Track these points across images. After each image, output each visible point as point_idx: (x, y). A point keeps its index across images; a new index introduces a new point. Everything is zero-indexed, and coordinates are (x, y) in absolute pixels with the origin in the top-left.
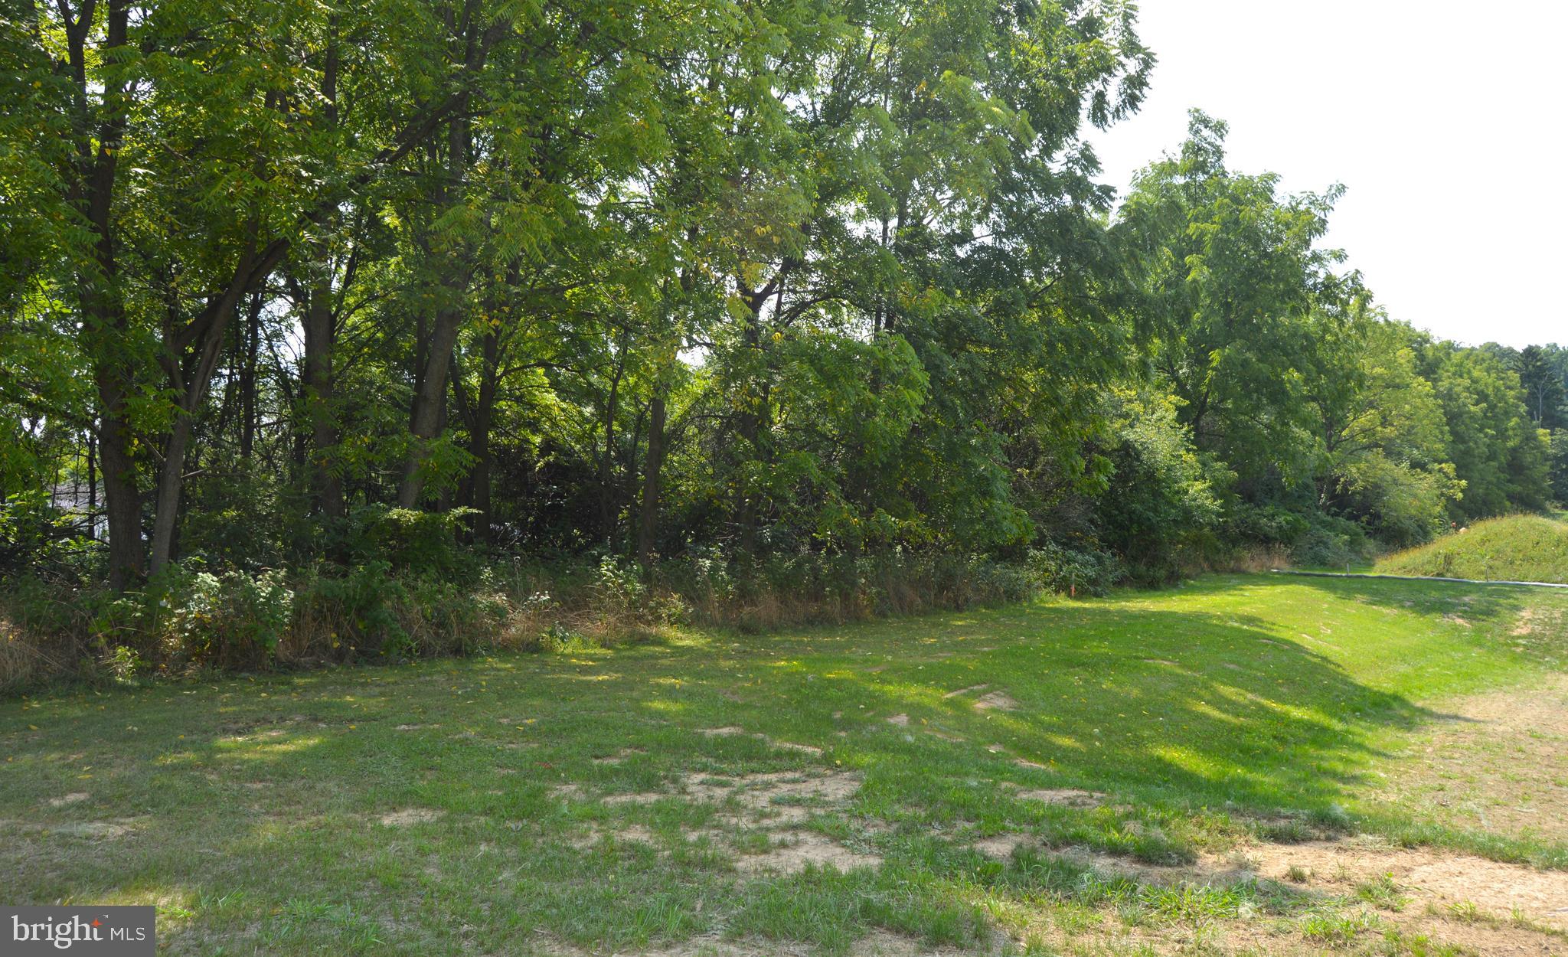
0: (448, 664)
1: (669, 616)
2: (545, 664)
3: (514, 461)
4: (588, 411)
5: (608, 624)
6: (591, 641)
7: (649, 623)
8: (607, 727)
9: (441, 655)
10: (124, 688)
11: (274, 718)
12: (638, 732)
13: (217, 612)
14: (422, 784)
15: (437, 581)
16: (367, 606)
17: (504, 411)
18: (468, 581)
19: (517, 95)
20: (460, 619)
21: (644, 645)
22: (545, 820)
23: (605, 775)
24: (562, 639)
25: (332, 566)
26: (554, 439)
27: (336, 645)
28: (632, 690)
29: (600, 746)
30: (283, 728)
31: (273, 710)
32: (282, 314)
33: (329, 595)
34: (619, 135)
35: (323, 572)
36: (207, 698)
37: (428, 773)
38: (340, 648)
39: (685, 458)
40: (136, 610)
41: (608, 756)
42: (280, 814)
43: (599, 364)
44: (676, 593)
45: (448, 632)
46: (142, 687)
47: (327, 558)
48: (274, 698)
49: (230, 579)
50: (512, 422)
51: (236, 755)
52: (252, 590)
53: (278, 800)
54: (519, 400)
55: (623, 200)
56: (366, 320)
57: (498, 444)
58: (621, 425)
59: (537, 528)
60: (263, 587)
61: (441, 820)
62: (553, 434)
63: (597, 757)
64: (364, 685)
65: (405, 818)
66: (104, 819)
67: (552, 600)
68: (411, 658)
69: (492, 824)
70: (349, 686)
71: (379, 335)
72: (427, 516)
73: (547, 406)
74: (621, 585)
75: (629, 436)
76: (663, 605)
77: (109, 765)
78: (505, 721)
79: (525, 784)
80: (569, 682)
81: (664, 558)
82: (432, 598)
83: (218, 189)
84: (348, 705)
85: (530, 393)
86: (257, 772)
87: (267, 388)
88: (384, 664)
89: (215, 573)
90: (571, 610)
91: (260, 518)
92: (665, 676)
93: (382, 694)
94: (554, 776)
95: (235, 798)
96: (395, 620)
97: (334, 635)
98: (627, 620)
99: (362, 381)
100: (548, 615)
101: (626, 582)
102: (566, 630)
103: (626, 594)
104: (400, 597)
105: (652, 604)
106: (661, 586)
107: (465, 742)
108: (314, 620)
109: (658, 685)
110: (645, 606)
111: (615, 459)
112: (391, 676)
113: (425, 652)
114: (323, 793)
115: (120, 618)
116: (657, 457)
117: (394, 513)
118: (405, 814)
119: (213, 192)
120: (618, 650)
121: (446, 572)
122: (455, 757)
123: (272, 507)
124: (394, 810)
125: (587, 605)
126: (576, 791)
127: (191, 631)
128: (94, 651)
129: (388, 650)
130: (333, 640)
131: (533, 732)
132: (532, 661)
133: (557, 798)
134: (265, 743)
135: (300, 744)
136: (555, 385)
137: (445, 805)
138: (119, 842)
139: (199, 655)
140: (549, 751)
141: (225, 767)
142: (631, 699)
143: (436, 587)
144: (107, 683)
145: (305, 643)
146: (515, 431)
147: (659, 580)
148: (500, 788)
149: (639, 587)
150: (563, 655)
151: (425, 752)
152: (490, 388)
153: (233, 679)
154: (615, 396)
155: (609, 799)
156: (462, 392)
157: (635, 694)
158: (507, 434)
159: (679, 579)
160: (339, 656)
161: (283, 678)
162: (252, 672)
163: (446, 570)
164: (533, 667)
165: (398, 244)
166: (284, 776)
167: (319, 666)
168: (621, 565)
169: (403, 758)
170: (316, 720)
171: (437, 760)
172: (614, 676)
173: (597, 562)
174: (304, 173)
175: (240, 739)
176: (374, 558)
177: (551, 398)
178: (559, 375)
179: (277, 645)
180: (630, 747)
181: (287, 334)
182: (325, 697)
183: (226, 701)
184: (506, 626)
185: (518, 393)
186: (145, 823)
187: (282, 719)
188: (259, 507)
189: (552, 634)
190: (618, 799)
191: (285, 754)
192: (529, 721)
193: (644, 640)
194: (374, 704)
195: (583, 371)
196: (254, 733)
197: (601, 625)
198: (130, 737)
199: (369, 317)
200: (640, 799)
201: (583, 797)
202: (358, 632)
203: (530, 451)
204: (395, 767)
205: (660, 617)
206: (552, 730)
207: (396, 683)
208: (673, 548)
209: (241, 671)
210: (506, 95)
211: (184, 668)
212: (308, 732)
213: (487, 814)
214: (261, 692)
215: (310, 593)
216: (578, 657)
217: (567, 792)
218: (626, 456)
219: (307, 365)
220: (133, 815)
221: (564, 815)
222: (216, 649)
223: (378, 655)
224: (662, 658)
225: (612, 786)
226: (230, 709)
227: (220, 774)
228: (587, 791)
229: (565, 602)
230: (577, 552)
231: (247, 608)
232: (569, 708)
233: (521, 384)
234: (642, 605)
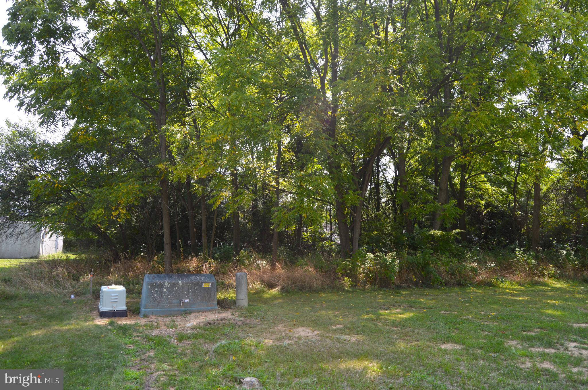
0: (457, 289)
1: (549, 274)
2: (495, 291)
3: (474, 211)
4: (504, 190)
5: (521, 276)
6: (514, 283)
7: (539, 277)
8: (527, 319)
9: (453, 285)
10: (347, 291)
11: (397, 305)
12: (541, 322)
13: (375, 267)
14: (454, 334)
15: (449, 258)
16: (425, 266)
17: (469, 192)
18: (461, 258)
19: (472, 70)
20: (460, 273)
21: (537, 286)
22: (506, 354)
23: (529, 339)
24: (502, 282)
25: (412, 252)
26: (490, 202)
27: (415, 280)
28: (536, 304)
29: (525, 327)
30: (400, 309)
31: (396, 302)
32: (386, 162)
33: (411, 262)
34: (517, 78)
35: (408, 254)
36: (374, 296)
37: (455, 330)
38: (416, 281)
39: (549, 207)
40: (349, 265)
41: (529, 331)
42: (404, 340)
43: (508, 170)
44: (551, 264)
45: (455, 277)
46: (353, 291)
47: (409, 248)
48: (396, 298)
49: (378, 256)
50: (473, 196)
51: (386, 317)
52: (385, 260)
53: (403, 334)
54: (475, 187)
55: (514, 103)
56: (415, 162)
57: (467, 205)
58: (519, 195)
59: (485, 237)
60: (389, 258)
61: (463, 349)
62: (490, 200)
63: (524, 331)
64: (426, 295)
65: (449, 346)
66: (349, 334)
67: (496, 266)
68: (442, 286)
69: (484, 353)
70: (421, 295)
71: (420, 167)
72: (444, 233)
73: (486, 189)
74: (525, 261)
75: (523, 199)
76: (546, 270)
77: (347, 316)
78: (482, 313)
79: (495, 339)
80: (507, 299)
81: (544, 250)
82: (448, 264)
83: (369, 122)
84: (422, 302)
85: (479, 184)
86: (394, 324)
87: (383, 189)
88: (432, 288)
89: (373, 254)
90: (504, 270)
91: (385, 234)
92: (550, 299)
93: (433, 299)
94: (507, 337)
95: (388, 332)
96: (435, 272)
97: (414, 276)
98: (529, 275)
99: (415, 184)
100: (495, 272)
101: (527, 259)
102: (503, 278)
103: (528, 264)
104: (436, 263)
105: (540, 269)
106: (543, 261)
107: (467, 320)
108: (407, 270)
109: (548, 303)
110: (537, 269)
111: (518, 209)
112: (436, 292)
113: (447, 284)
114: (418, 334)
115: (345, 268)
116: (538, 207)
117: (432, 232)
118: (449, 345)
119: (368, 123)
120: (526, 287)
121: (453, 255)
122: (465, 325)
123: (389, 230)
124: (444, 343)
125: (511, 269)
126: (517, 344)
127: (367, 273)
128: (338, 278)
129: (433, 283)
130: (413, 278)
131: (494, 319)
132: (489, 290)
133: (509, 346)
134: (395, 314)
135: (407, 315)
136: (490, 180)
137: (463, 344)
138: (354, 343)
139: (369, 281)
140: (502, 327)
141: (383, 321)
142: (536, 308)
143: (449, 260)
144: (342, 289)
145: (404, 279)
146: (474, 199)
147: (542, 259)
148: (485, 339)
149: (533, 261)
150: (502, 288)
151: (452, 322)
152: (463, 184)
153: (381, 290)
154: (516, 183)
155: (532, 349)
156: (452, 185)
157: (537, 306)
158: (471, 201)
159: (552, 259)
160: (416, 284)
161: (397, 291)
162: (387, 288)
163: (453, 253)
164: (491, 292)
165: (426, 133)
166: (404, 326)
167: (409, 287)
168: (525, 252)
169: (445, 324)
170: (411, 307)
171: (458, 326)
172: (526, 298)
173: (513, 251)
174: (395, 113)
175: (387, 312)
176: (426, 248)
177: (488, 186)
178: (490, 176)
179: (395, 279)
180: (538, 328)
181: (388, 169)
182: (413, 299)
183: (380, 298)
184: (477, 275)
185: (474, 185)
186: (361, 338)
187: (399, 306)
188: (385, 230)
189: (497, 279)
190: (537, 349)
191: (403, 318)
192: (493, 314)
193: (537, 283)
194: (432, 303)
195: (501, 175)
196: (390, 310)
197: (518, 276)
198: (352, 308)
199: (416, 161)
200: (547, 351)
201: (521, 347)
202: (422, 275)
203: (480, 207)
204: (442, 327)
205: (544, 275)
206: (503, 318)
207: (437, 295)
208: (547, 245)
209: (383, 288)
210: (468, 71)
211: (365, 285)
212: (409, 311)
213: (481, 349)
214: (391, 295)
215: (404, 261)
216: (509, 289)
217: (513, 344)
218: (523, 207)
219: (396, 180)
220: (357, 334)
221: (514, 353)
222: (375, 279)
223: (430, 284)
224: (547, 292)
225: (533, 344)
226: (381, 301)
227: (382, 323)
228: (522, 345)
229: (501, 267)
230: (504, 247)
231: (384, 265)
232: (509, 310)
233: (475, 182)
234: (535, 269)
